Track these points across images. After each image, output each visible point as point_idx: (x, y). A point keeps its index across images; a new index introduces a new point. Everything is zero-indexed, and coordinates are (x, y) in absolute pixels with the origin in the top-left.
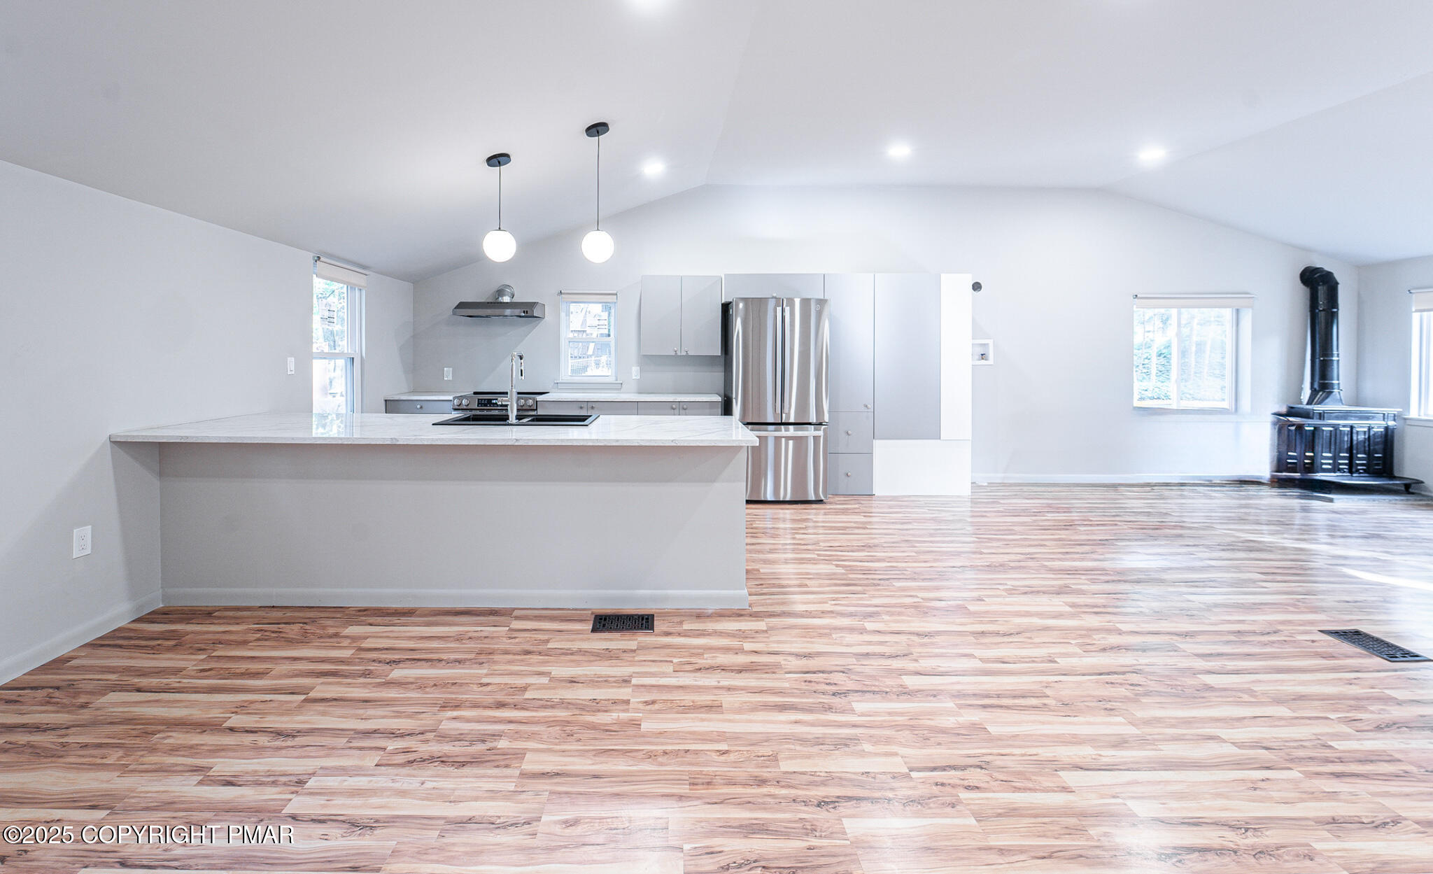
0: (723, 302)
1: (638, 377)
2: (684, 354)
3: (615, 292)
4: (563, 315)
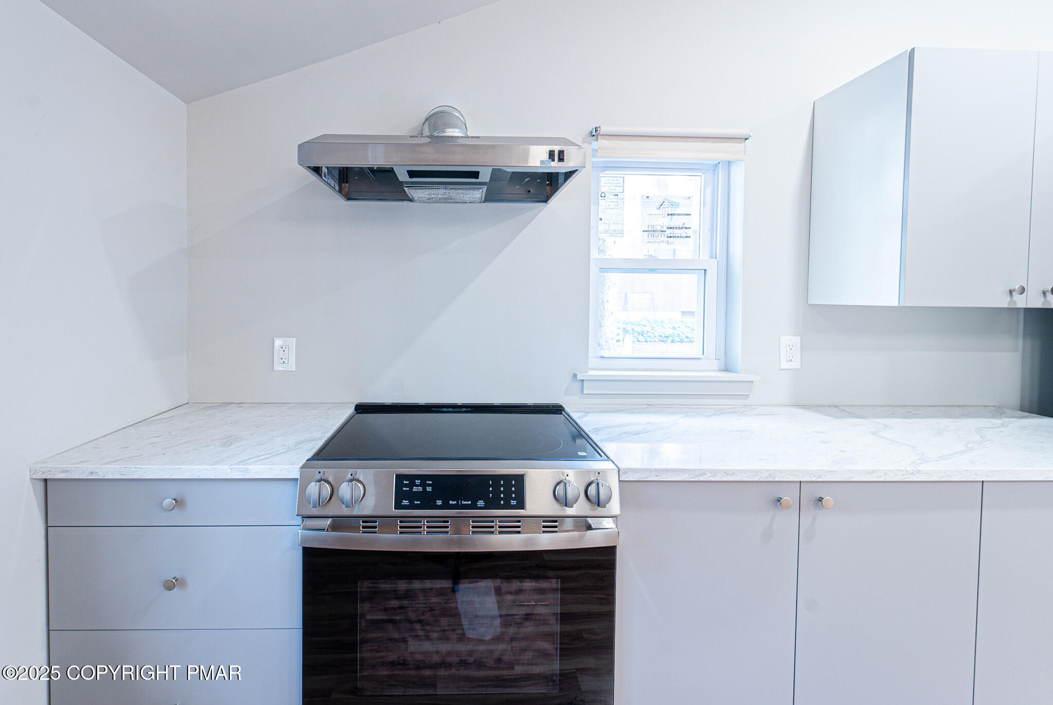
1: (796, 364)
2: (1038, 303)
3: (743, 132)
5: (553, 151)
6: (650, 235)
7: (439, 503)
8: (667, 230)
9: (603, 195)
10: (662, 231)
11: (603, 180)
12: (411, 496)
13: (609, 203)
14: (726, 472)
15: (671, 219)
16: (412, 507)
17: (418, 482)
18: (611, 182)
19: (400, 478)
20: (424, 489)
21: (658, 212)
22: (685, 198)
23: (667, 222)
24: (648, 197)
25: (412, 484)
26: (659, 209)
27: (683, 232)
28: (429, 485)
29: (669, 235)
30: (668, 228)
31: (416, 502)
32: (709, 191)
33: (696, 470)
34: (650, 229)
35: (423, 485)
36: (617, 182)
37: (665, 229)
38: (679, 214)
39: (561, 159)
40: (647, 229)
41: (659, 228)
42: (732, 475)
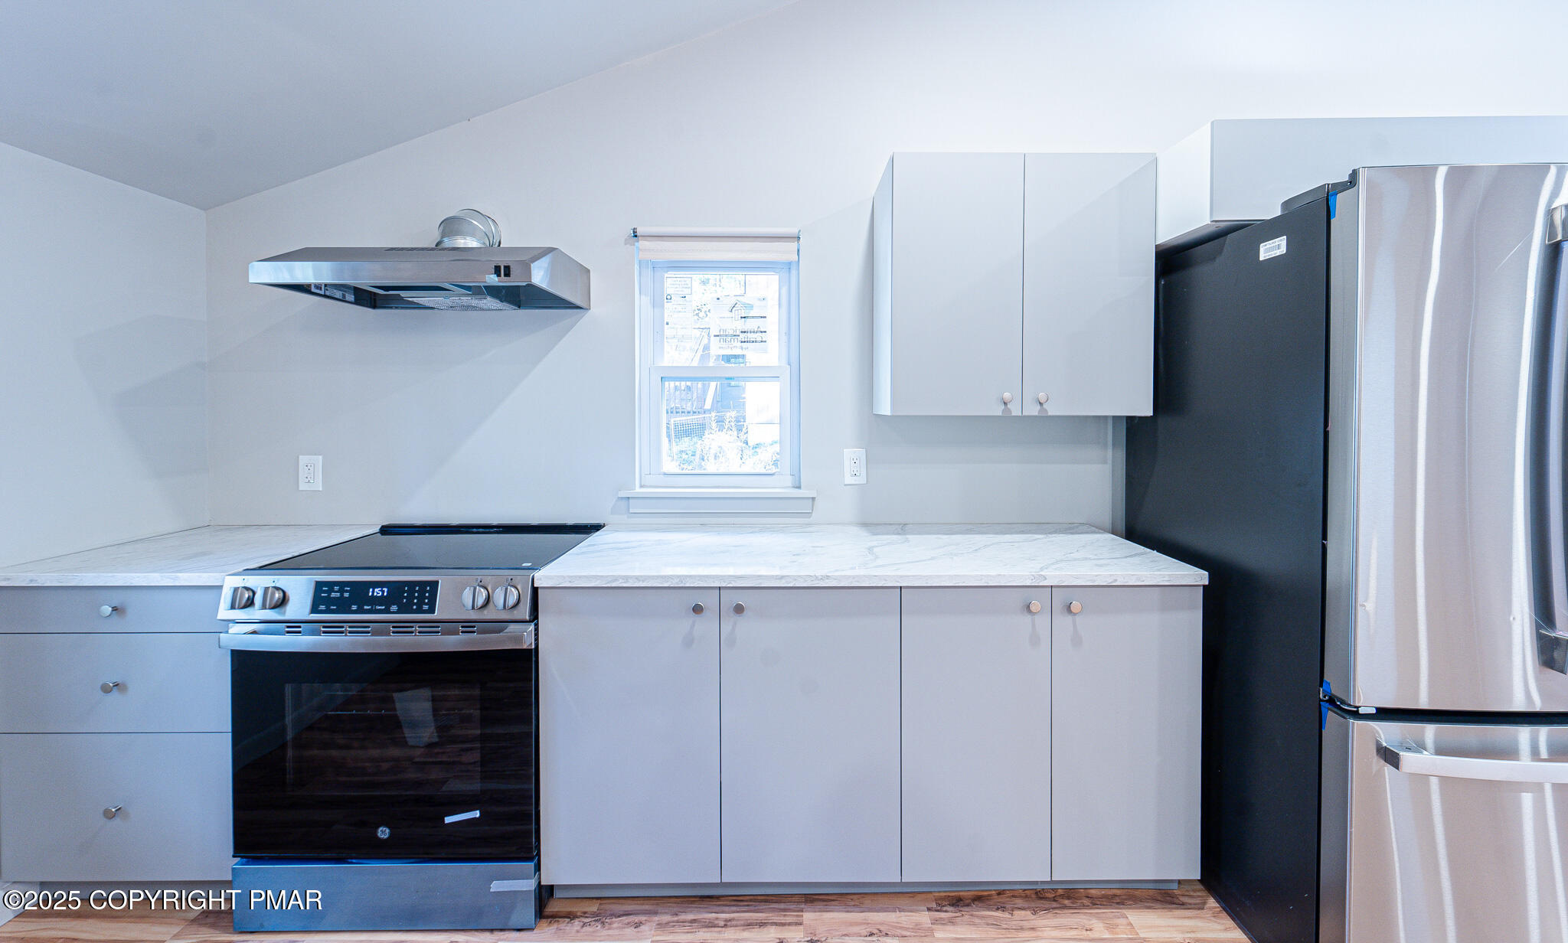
0: (1159, 242)
1: (862, 480)
2: (1033, 410)
3: (792, 230)
4: (642, 303)
5: (499, 267)
6: (722, 340)
7: (354, 607)
8: (740, 334)
9: (669, 297)
10: (735, 336)
11: (668, 283)
12: (329, 601)
13: (675, 306)
14: (637, 578)
15: (745, 321)
16: (328, 611)
17: (336, 588)
18: (678, 283)
19: (319, 585)
20: (342, 595)
21: (730, 315)
22: (759, 300)
23: (740, 325)
24: (718, 299)
25: (331, 590)
26: (731, 311)
27: (758, 337)
28: (347, 591)
29: (743, 340)
30: (742, 332)
31: (332, 607)
32: (784, 291)
33: (607, 576)
34: (722, 333)
35: (341, 591)
36: (683, 283)
37: (738, 333)
38: (753, 317)
39: (507, 274)
40: (718, 334)
41: (731, 332)
42: (643, 581)
